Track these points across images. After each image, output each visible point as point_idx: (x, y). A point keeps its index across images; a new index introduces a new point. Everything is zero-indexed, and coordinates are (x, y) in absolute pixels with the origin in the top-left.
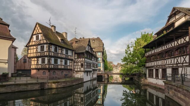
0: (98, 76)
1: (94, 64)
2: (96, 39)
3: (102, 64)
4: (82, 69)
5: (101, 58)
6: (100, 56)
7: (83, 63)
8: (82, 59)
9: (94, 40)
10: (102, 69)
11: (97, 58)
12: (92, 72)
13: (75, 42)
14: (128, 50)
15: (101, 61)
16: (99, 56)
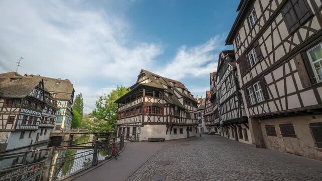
0: (51, 138)
1: (46, 118)
2: (63, 81)
3: (64, 118)
4: (9, 127)
5: (65, 110)
6: (64, 106)
7: (15, 117)
8: (13, 109)
9: (59, 82)
10: (63, 127)
11: (55, 110)
12: (39, 131)
13: (9, 79)
14: (100, 103)
15: (64, 114)
16: (61, 106)
